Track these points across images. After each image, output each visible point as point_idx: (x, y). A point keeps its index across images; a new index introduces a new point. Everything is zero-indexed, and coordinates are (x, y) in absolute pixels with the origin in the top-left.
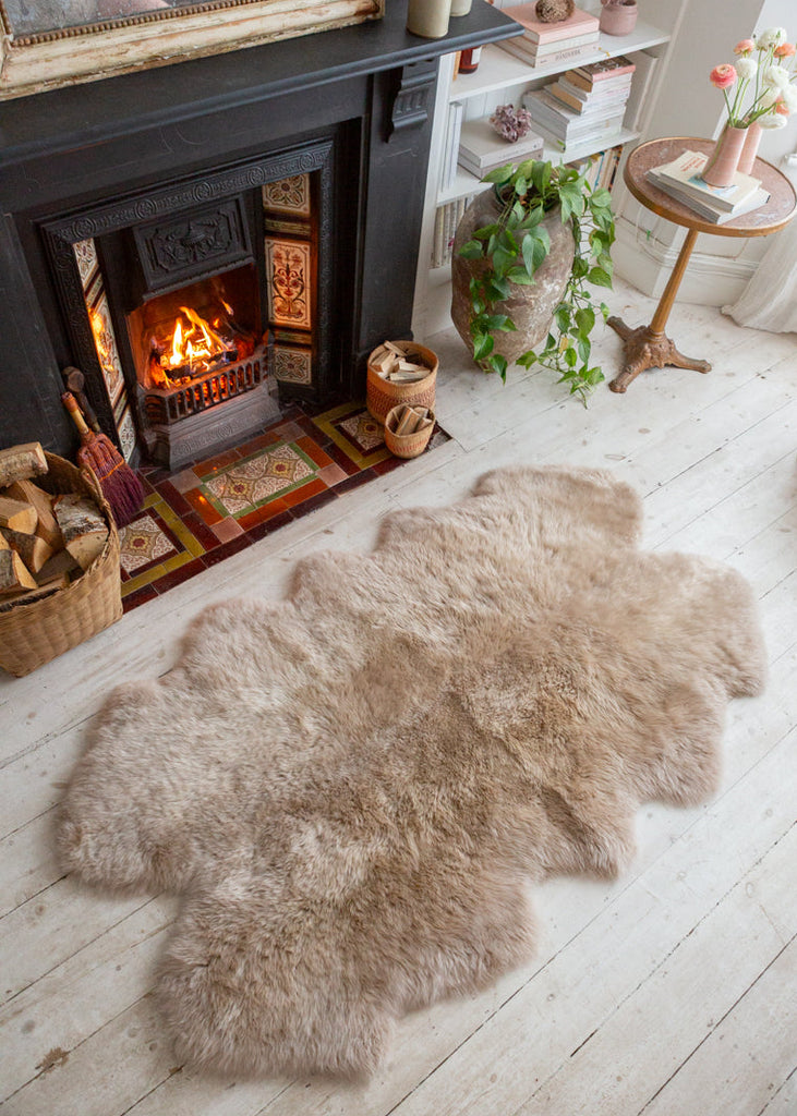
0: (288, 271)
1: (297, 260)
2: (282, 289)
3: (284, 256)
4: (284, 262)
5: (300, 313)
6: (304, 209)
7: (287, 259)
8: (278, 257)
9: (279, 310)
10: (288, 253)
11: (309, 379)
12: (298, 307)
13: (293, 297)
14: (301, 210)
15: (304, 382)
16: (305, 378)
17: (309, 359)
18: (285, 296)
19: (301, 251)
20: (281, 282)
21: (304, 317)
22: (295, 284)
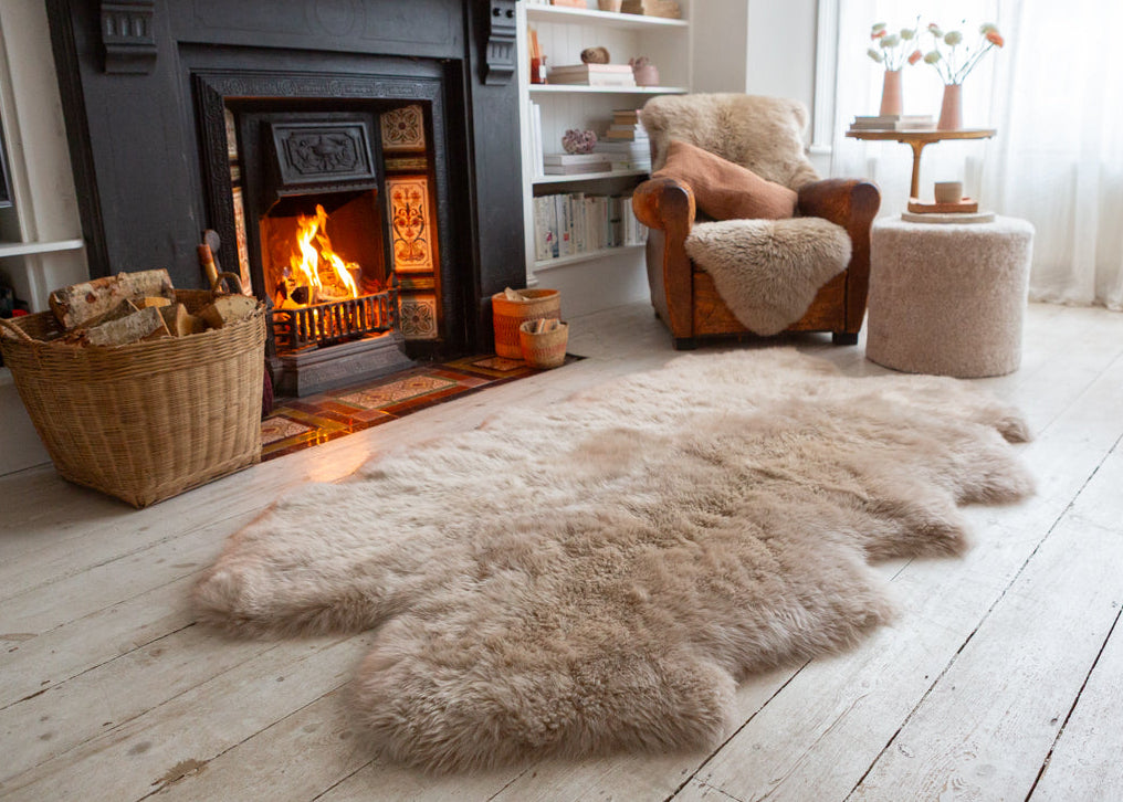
0: (408, 211)
1: (416, 197)
2: (403, 230)
3: (404, 195)
4: (404, 201)
5: (422, 255)
6: (419, 143)
7: (407, 198)
8: (398, 197)
9: (401, 255)
10: (407, 191)
11: (435, 331)
12: (420, 247)
13: (414, 237)
14: (417, 145)
15: (431, 336)
16: (431, 332)
17: (434, 306)
18: (406, 238)
19: (419, 186)
20: (402, 223)
21: (425, 259)
22: (416, 223)
